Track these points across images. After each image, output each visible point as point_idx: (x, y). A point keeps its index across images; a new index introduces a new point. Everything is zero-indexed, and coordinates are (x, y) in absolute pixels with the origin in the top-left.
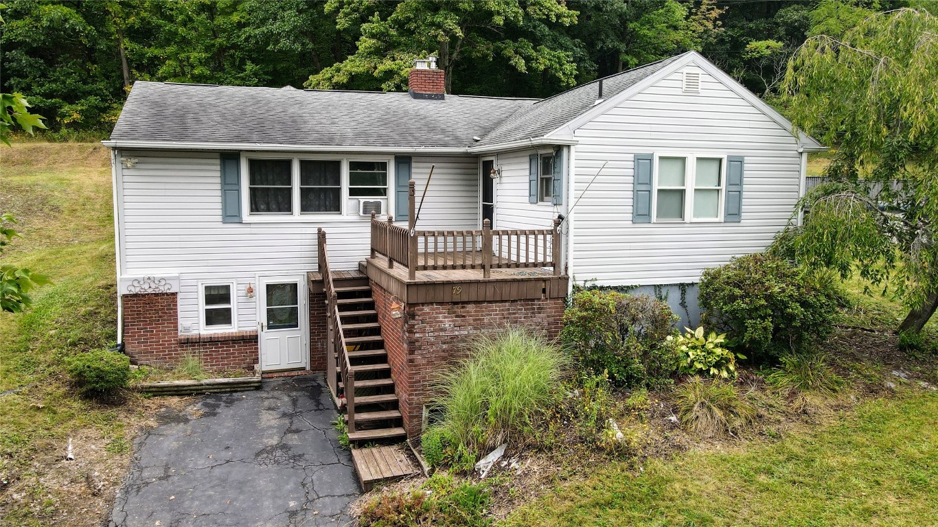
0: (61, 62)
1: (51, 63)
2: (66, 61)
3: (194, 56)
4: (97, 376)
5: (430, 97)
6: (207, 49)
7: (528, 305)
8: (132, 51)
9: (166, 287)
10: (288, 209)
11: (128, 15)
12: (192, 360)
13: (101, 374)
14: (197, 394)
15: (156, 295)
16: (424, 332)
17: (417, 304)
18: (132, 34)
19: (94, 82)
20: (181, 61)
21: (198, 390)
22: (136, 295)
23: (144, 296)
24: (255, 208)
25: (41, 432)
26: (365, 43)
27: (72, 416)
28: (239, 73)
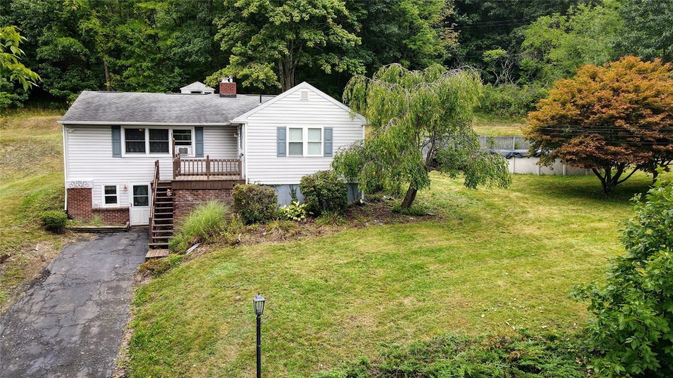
0: (70, 70)
1: (64, 70)
2: (73, 69)
3: (145, 64)
4: (51, 221)
5: (229, 96)
6: (152, 60)
7: (227, 191)
8: (110, 62)
9: (86, 186)
10: (144, 151)
11: (108, 42)
12: (97, 217)
13: (53, 220)
14: (97, 233)
15: (82, 189)
16: (180, 201)
17: (176, 190)
18: (110, 52)
19: (89, 80)
20: (137, 68)
21: (97, 231)
22: (73, 189)
23: (76, 189)
24: (128, 151)
25: (26, 240)
26: (233, 59)
27: (40, 236)
28: (171, 74)
